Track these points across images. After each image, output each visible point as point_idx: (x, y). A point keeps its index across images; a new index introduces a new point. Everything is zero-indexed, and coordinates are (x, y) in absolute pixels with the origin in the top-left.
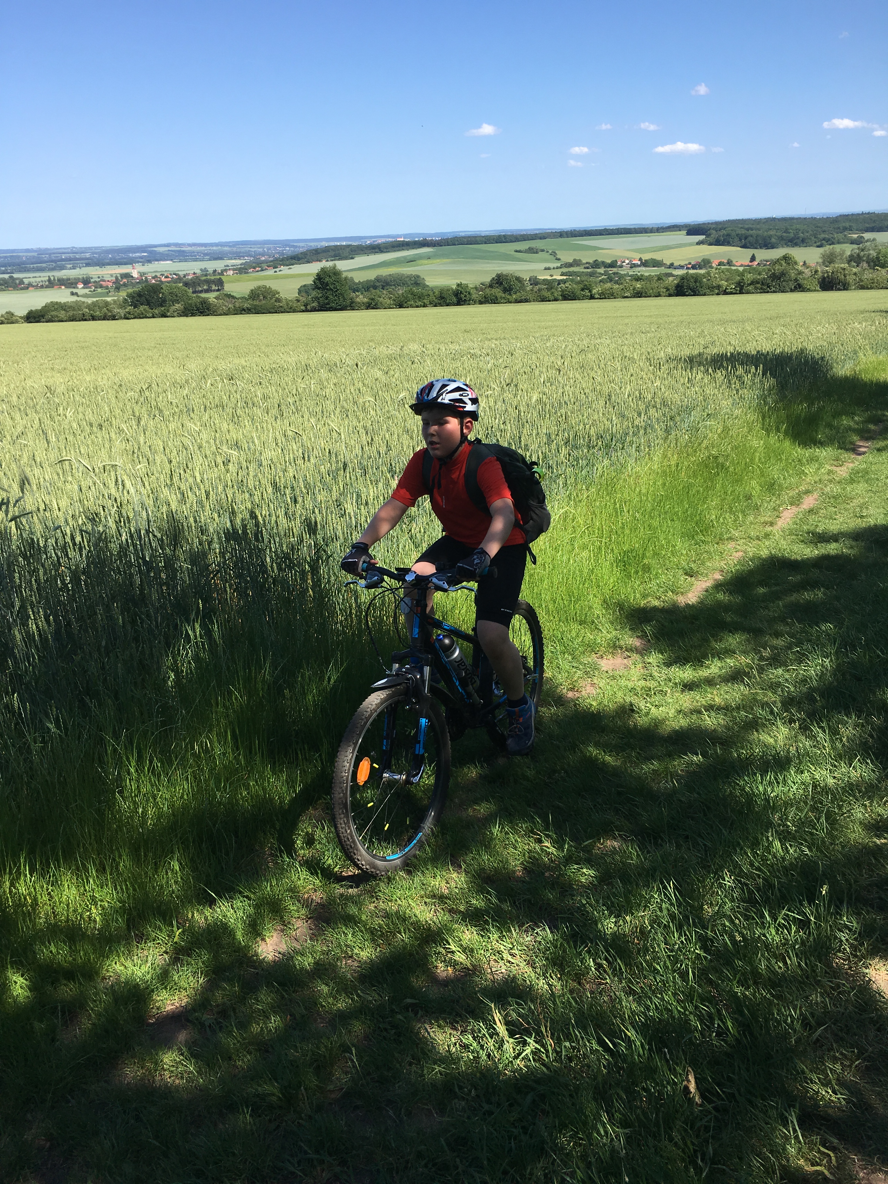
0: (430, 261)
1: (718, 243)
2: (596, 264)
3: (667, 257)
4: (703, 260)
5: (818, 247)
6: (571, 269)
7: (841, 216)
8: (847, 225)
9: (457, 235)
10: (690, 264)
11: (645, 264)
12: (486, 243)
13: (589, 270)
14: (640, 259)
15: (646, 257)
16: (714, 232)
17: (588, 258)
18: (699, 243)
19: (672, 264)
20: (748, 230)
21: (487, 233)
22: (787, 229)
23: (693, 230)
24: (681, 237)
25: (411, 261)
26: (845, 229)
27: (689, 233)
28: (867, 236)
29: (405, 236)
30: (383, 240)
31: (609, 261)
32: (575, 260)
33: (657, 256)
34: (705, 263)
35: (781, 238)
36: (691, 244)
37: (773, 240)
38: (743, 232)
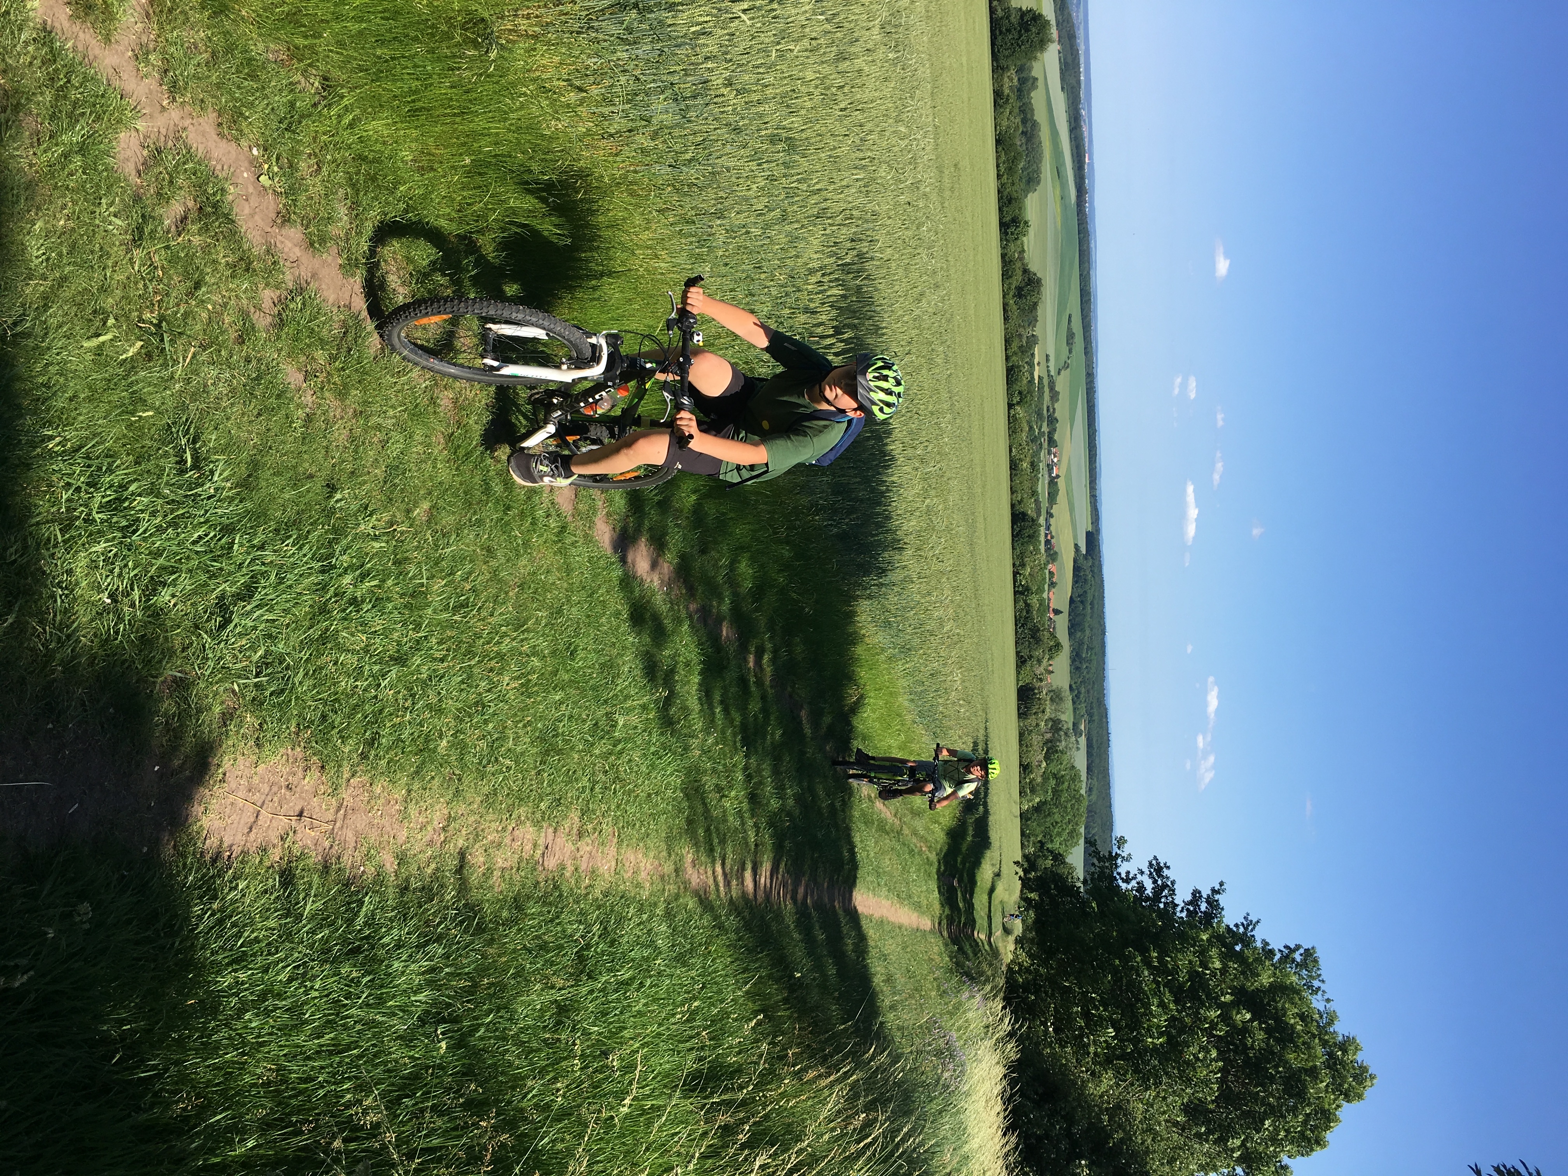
0: (1058, 199)
1: (1077, 569)
2: (1052, 421)
3: (1060, 509)
4: (1056, 553)
5: (1071, 686)
6: (1046, 390)
7: (1106, 709)
8: (1096, 718)
9: (1092, 237)
10: (1052, 537)
11: (1053, 482)
12: (1081, 275)
13: (1045, 412)
14: (1058, 476)
15: (1061, 482)
16: (1090, 564)
17: (1061, 410)
18: (1076, 547)
19: (1051, 516)
20: (1092, 604)
21: (1093, 279)
22: (1092, 649)
23: (1093, 539)
24: (1084, 525)
25: (1059, 172)
26: (1091, 715)
27: (1088, 534)
28: (1083, 740)
29: (1091, 165)
30: (1086, 134)
31: (1056, 437)
32: (1058, 393)
33: (1062, 497)
34: (1052, 556)
35: (1081, 643)
36: (1075, 537)
37: (1079, 634)
38: (1089, 598)
